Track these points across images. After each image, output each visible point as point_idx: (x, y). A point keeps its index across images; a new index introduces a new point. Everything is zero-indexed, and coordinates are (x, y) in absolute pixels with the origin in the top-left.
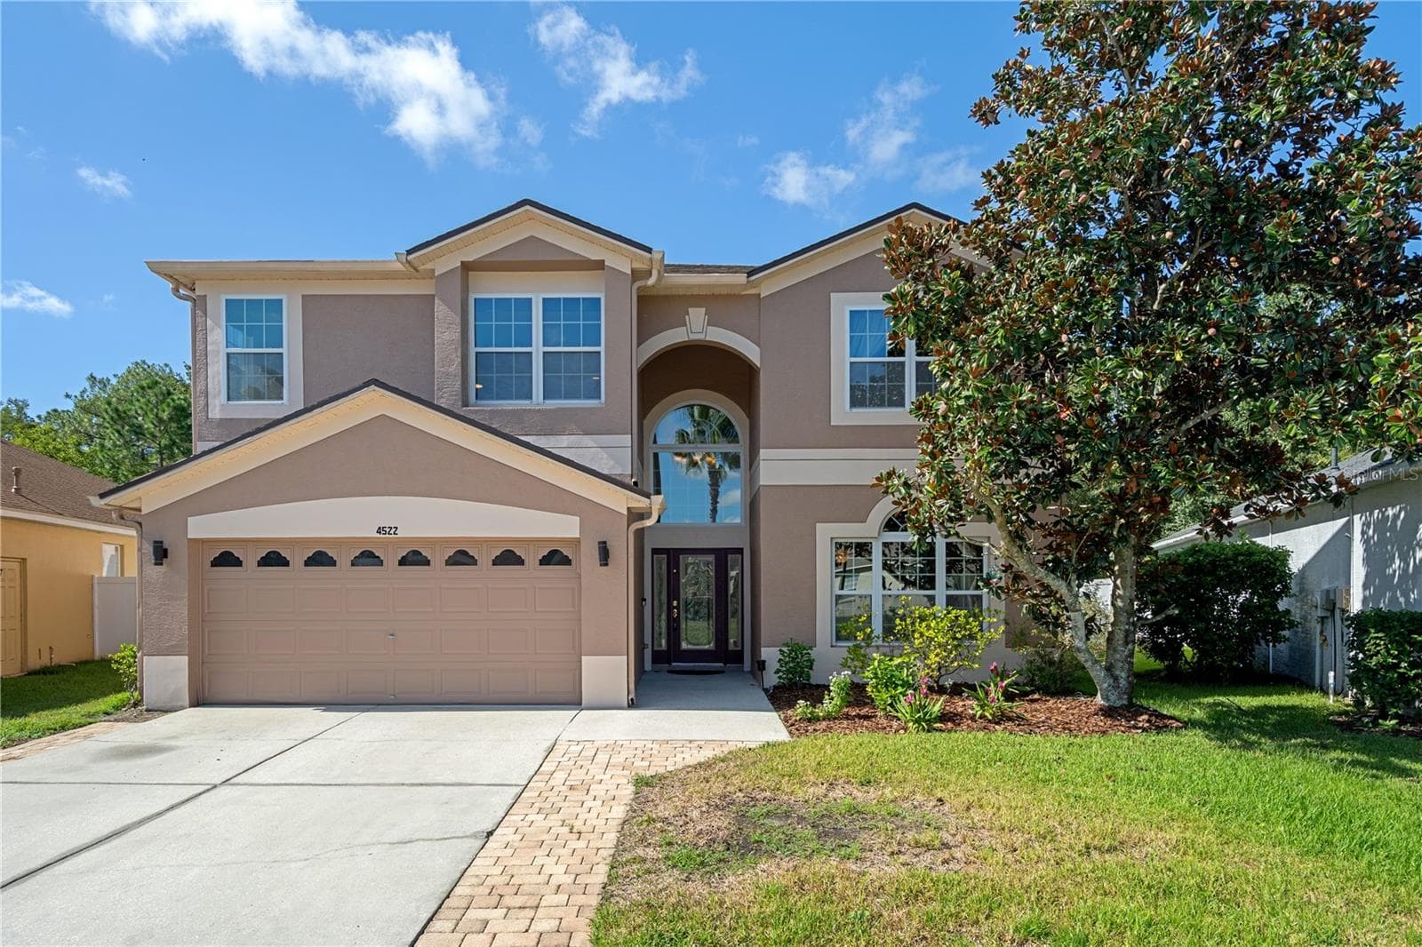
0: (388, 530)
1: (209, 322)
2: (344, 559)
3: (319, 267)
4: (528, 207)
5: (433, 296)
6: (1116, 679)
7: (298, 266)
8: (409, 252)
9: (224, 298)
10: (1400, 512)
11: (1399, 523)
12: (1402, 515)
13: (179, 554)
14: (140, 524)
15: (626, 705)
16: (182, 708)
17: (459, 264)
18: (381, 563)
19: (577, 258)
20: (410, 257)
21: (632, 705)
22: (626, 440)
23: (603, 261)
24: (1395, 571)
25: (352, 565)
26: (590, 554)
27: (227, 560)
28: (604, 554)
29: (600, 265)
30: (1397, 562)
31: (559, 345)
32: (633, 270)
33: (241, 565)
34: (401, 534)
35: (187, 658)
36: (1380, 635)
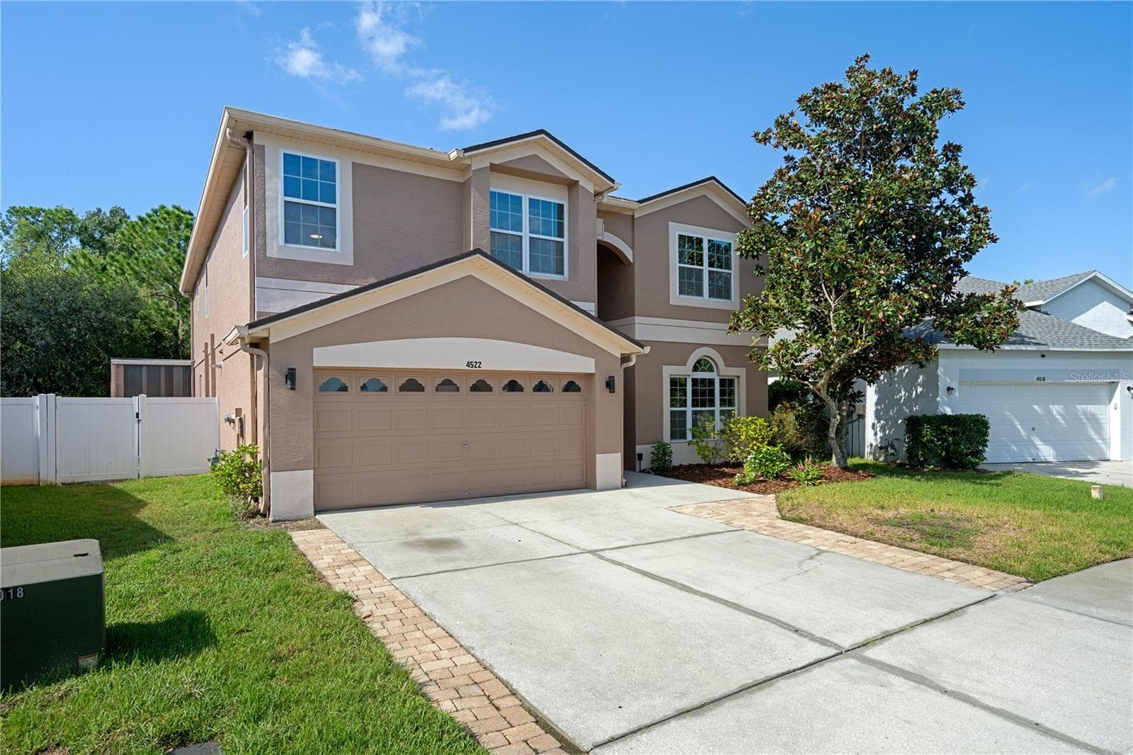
0: (474, 364)
1: (267, 170)
2: (429, 386)
3: (383, 144)
4: (542, 135)
7: (367, 141)
9: (282, 151)
10: (905, 369)
11: (904, 374)
12: (907, 370)
13: (305, 379)
14: (266, 350)
15: (620, 486)
16: (309, 516)
17: (489, 165)
18: (458, 390)
19: (563, 176)
20: (465, 154)
21: (625, 486)
22: (592, 306)
23: (578, 181)
24: (901, 397)
25: (437, 391)
26: (600, 383)
28: (610, 384)
29: (571, 183)
30: (903, 393)
31: (539, 234)
32: (595, 191)
34: (483, 367)
35: (310, 472)
36: (929, 426)
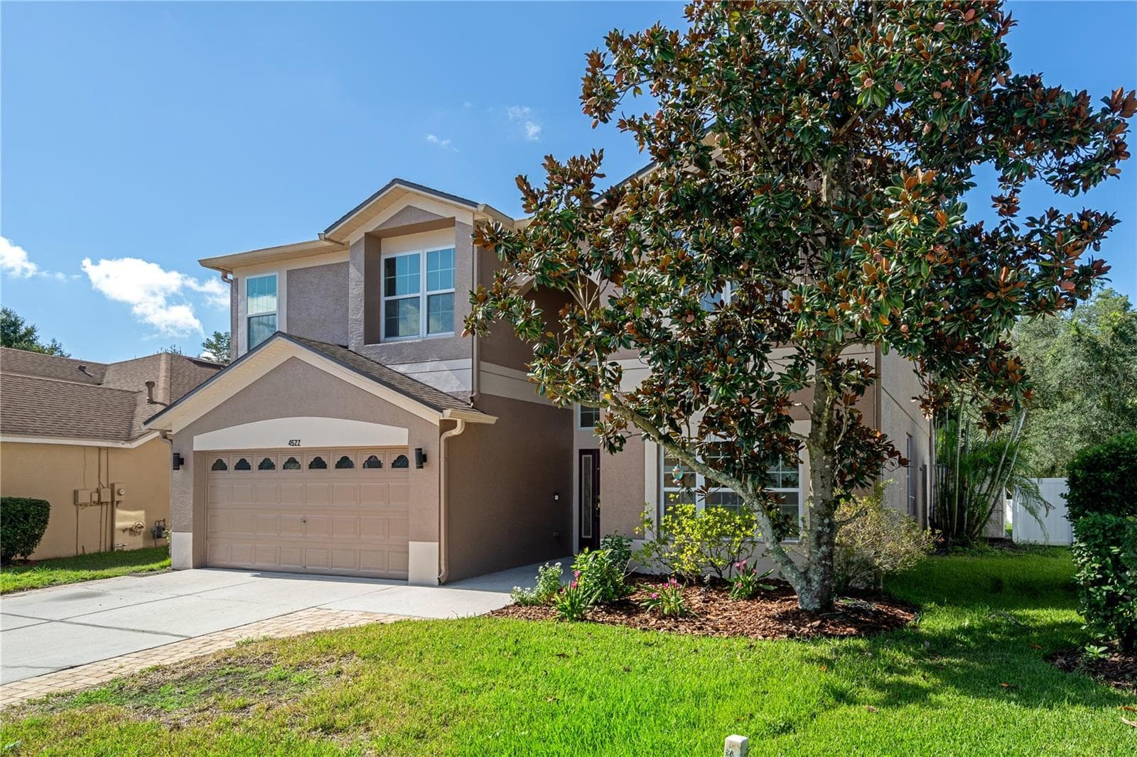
0: (295, 442)
1: (239, 297)
2: (279, 464)
4: (397, 185)
5: (348, 262)
6: (809, 581)
7: (274, 251)
8: (326, 231)
9: (246, 279)
13: (190, 461)
14: (171, 440)
15: (437, 584)
16: (189, 569)
17: (364, 235)
18: (299, 467)
19: (438, 218)
20: (327, 236)
21: (440, 584)
22: (468, 363)
23: (454, 218)
25: (284, 468)
26: (413, 457)
27: (219, 466)
28: (420, 459)
29: (451, 222)
31: (437, 289)
32: (475, 221)
33: (226, 469)
35: (191, 535)
